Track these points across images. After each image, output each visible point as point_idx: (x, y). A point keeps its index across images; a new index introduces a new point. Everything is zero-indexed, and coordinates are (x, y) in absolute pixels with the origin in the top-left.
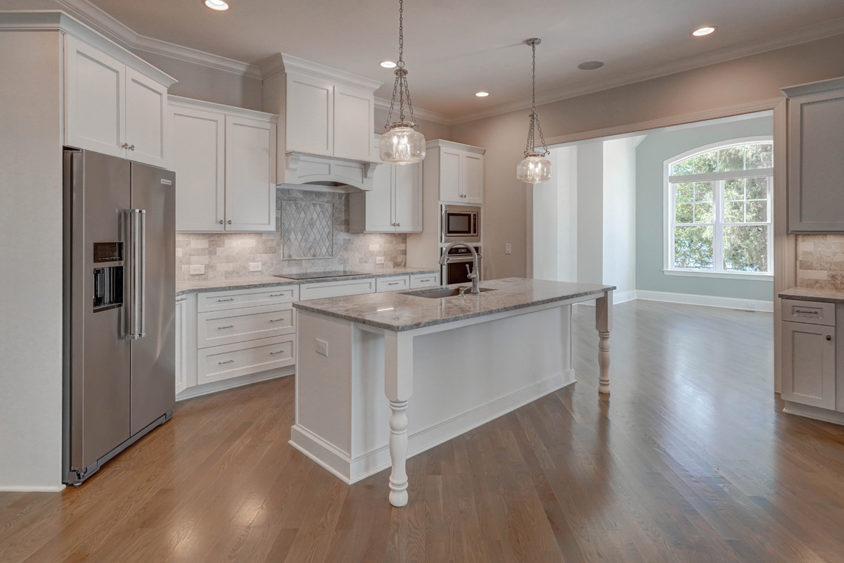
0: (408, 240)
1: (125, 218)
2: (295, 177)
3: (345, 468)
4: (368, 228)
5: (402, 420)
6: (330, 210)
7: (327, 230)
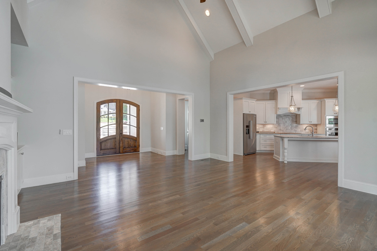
0: (318, 126)
1: (250, 122)
2: (279, 112)
3: (279, 159)
4: (301, 123)
5: (286, 151)
6: (291, 119)
7: (290, 123)
